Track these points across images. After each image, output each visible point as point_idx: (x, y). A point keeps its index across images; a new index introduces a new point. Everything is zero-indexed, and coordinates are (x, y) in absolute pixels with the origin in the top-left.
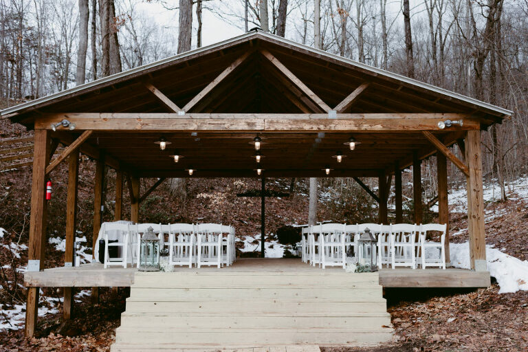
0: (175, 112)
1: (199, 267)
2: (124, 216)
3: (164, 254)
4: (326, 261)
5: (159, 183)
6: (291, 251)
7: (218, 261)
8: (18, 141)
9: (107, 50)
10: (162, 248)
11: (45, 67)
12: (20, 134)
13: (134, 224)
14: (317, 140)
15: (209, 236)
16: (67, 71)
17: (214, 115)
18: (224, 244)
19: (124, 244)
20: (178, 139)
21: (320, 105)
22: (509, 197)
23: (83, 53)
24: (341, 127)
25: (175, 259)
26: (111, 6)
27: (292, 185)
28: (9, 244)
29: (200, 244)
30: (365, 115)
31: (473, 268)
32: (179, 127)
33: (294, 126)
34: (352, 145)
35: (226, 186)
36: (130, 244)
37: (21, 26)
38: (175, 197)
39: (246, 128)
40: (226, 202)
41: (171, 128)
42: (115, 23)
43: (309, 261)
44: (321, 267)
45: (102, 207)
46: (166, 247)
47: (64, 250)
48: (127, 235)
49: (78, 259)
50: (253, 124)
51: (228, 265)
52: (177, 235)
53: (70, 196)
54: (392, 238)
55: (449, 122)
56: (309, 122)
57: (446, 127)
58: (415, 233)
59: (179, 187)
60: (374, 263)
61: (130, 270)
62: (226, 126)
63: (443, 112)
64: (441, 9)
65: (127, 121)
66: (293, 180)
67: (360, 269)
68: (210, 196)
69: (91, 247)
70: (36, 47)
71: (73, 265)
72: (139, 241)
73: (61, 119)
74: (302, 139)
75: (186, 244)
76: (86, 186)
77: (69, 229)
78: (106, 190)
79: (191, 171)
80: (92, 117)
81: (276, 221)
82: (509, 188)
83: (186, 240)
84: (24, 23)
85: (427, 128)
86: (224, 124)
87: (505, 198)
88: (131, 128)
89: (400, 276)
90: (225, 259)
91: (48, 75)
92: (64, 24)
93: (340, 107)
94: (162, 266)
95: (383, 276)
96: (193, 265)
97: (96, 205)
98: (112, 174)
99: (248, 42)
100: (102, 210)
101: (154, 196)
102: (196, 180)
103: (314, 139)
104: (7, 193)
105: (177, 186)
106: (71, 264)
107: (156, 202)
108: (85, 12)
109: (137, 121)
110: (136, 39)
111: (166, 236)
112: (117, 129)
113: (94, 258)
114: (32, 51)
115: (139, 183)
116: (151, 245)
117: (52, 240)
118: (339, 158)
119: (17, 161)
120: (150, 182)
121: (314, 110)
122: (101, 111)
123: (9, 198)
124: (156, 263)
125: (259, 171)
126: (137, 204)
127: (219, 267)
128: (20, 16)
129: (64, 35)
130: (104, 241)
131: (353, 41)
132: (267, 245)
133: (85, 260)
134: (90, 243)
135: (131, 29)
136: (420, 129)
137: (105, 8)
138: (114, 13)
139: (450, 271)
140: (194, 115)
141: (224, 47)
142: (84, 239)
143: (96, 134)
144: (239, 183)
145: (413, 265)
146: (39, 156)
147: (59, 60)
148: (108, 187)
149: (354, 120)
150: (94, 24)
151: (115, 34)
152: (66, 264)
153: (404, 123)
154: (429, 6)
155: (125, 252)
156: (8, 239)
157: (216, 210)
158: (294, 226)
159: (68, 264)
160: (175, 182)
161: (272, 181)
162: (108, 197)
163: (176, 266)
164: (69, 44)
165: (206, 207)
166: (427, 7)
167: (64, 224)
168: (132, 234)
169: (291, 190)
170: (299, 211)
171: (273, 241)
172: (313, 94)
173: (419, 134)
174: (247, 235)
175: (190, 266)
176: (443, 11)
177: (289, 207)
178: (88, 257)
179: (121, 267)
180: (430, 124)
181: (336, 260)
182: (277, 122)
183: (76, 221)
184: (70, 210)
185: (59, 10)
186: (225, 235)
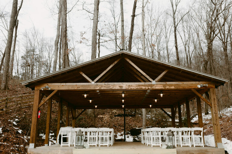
0: (90, 82)
1: (100, 146)
2: (69, 125)
3: (86, 141)
4: (153, 143)
5: (83, 111)
6: (136, 139)
7: (108, 144)
8: (29, 96)
9: (64, 61)
10: (85, 138)
11: (42, 69)
12: (31, 93)
13: (73, 128)
14: (147, 93)
15: (104, 133)
16: (49, 70)
17: (106, 83)
18: (110, 136)
19: (69, 136)
20: (92, 93)
21: (149, 79)
22: (222, 116)
23: (55, 62)
24: (157, 88)
25: (90, 143)
26: (66, 45)
27: (135, 112)
28: (23, 137)
29: (100, 136)
30: (167, 82)
31: (217, 147)
32: (92, 88)
33: (138, 87)
34: (162, 95)
35: (109, 113)
36: (72, 136)
37: (34, 54)
38: (89, 117)
39: (119, 88)
40: (110, 118)
41: (89, 89)
42: (68, 51)
43: (145, 143)
44: (151, 146)
45: (61, 121)
46: (86, 137)
47: (45, 139)
48: (70, 133)
49: (50, 143)
50: (122, 87)
51: (111, 145)
52: (91, 132)
53: (48, 117)
54: (180, 133)
55: (202, 85)
56: (144, 86)
57: (201, 87)
58: (190, 131)
59: (91, 113)
60: (174, 144)
61: (71, 148)
62: (111, 88)
63: (199, 81)
64: (189, 45)
65: (72, 86)
66: (136, 110)
67: (168, 147)
68: (103, 116)
69: (56, 137)
70: (39, 62)
71: (48, 145)
72: (75, 135)
73: (45, 86)
74: (141, 93)
75: (94, 137)
76: (55, 113)
77: (47, 130)
78: (63, 114)
79: (96, 106)
80: (58, 85)
81: (130, 126)
82: (222, 113)
83: (94, 135)
84: (35, 53)
85: (193, 88)
86: (110, 87)
87: (221, 116)
88: (73, 89)
89: (185, 150)
90: (110, 143)
91: (43, 71)
92: (49, 53)
93: (157, 79)
94: (84, 146)
95: (178, 150)
96: (97, 145)
97: (58, 120)
98: (65, 108)
99: (120, 54)
100: (61, 122)
101: (81, 116)
102: (98, 110)
103: (145, 93)
104: (24, 116)
105: (90, 113)
106: (47, 145)
107: (82, 119)
108: (57, 48)
109: (75, 86)
110: (75, 58)
111: (86, 133)
112: (67, 89)
113: (57, 142)
114: (37, 63)
115: (76, 112)
116: (80, 137)
117: (41, 135)
118: (156, 100)
119: (29, 103)
120: (80, 111)
121: (146, 81)
122: (61, 83)
123: (24, 117)
124: (82, 145)
125: (123, 106)
126: (74, 120)
127: (108, 146)
128: (33, 51)
129: (49, 57)
130: (61, 135)
131: (156, 58)
132: (126, 136)
133: (53, 143)
134: (55, 136)
135: (74, 54)
136: (190, 88)
137: (64, 45)
138: (68, 48)
139: (206, 148)
140: (98, 83)
141: (110, 57)
142: (53, 134)
143: (59, 91)
144: (114, 111)
145: (190, 145)
146: (36, 100)
147: (47, 66)
148: (64, 113)
149: (163, 85)
150: (60, 52)
151: (68, 55)
152: (45, 145)
153: (184, 86)
154: (185, 44)
155: (69, 140)
156: (23, 134)
157: (106, 122)
158: (137, 128)
159: (46, 145)
160: (90, 111)
161: (127, 110)
162: (63, 117)
163: (90, 146)
164: (51, 60)
165: (101, 121)
166: (184, 44)
167: (45, 128)
168: (72, 132)
169: (135, 114)
170: (138, 122)
171: (128, 135)
172: (146, 74)
173: (190, 90)
174: (118, 132)
175: (96, 146)
176: (190, 46)
177: (134, 121)
178: (55, 142)
179: (68, 146)
180: (194, 86)
181: (156, 143)
182: (132, 86)
183: (50, 126)
184: (48, 122)
185: (48, 48)
186: (110, 132)
